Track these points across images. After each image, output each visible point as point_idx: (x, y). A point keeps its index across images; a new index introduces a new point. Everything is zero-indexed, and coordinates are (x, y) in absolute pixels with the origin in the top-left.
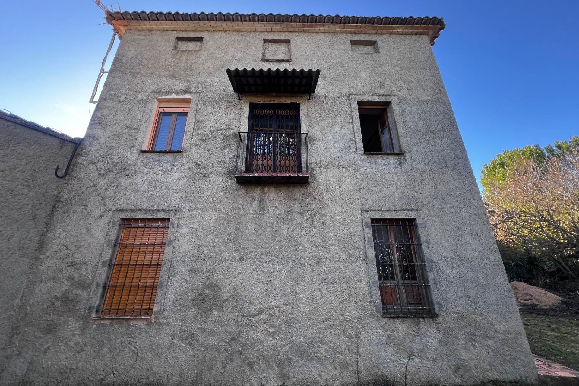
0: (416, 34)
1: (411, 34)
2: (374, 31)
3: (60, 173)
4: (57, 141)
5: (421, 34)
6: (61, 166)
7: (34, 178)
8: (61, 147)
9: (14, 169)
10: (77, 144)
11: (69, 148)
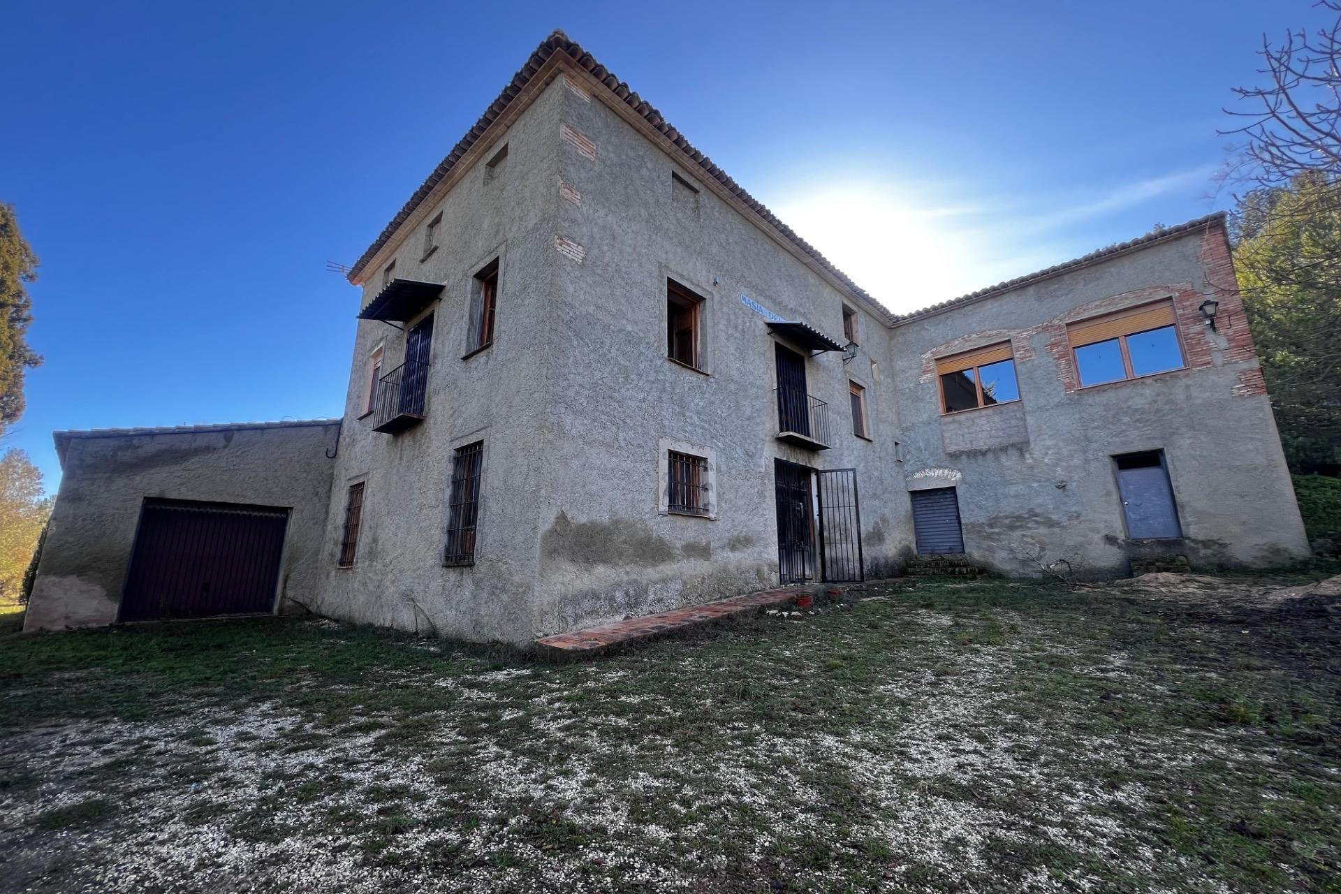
0: (547, 84)
1: (541, 91)
2: (502, 127)
3: (330, 455)
4: (321, 428)
5: (553, 78)
6: (330, 448)
7: (309, 464)
8: (326, 432)
9: (291, 460)
10: (338, 425)
11: (333, 430)
